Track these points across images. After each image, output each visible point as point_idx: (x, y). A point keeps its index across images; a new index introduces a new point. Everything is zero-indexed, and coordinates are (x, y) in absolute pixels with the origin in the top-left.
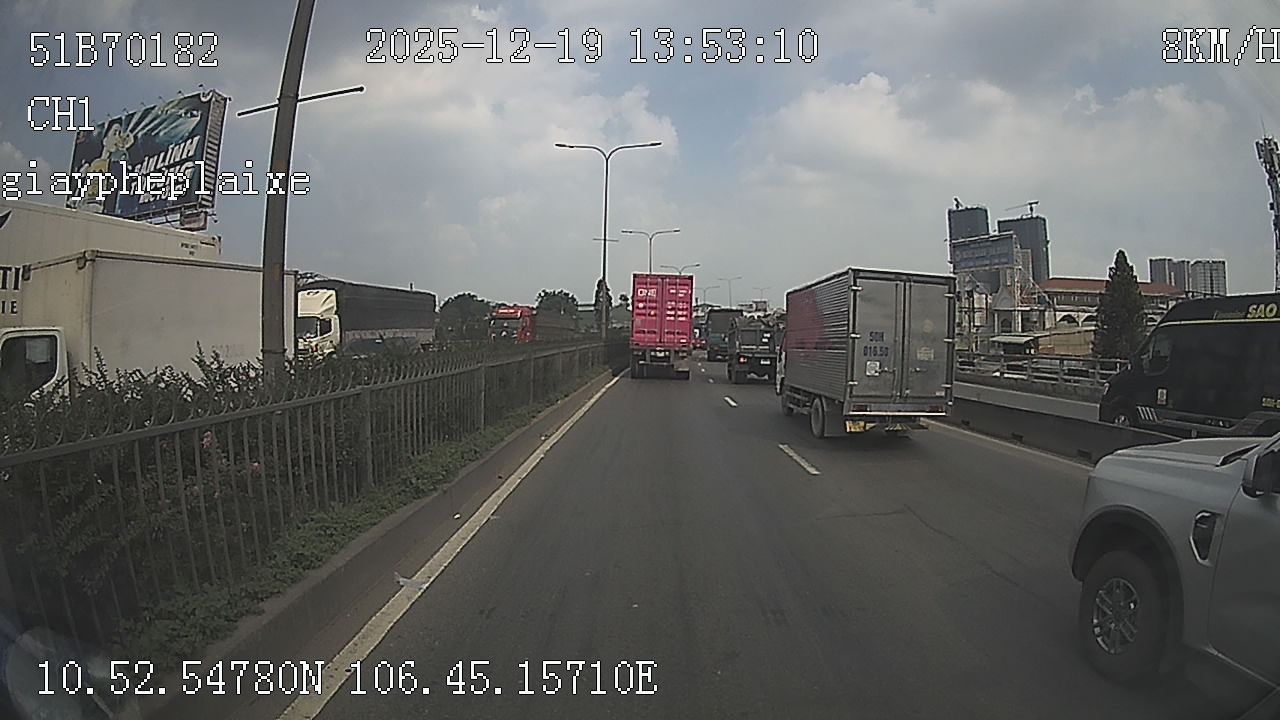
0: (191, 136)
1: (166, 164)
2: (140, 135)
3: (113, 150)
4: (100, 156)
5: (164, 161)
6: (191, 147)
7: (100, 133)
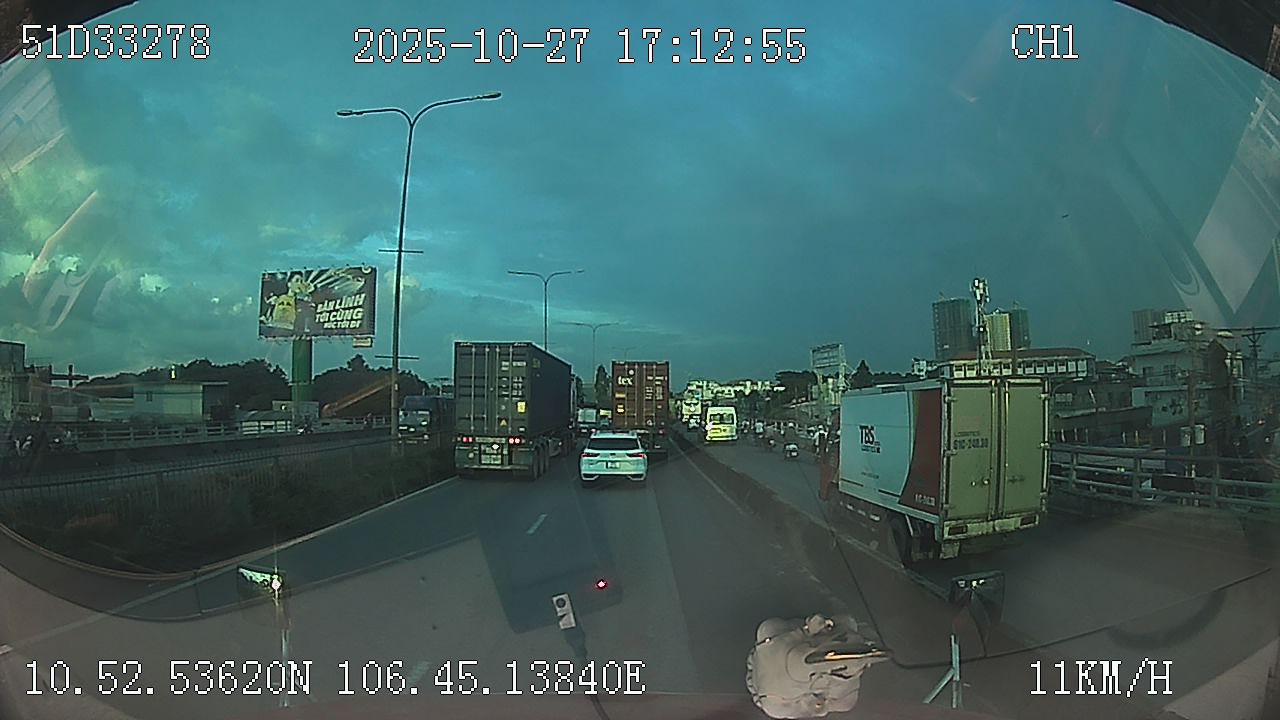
0: (359, 292)
1: (343, 306)
2: (319, 286)
3: (298, 291)
4: (286, 293)
5: (340, 304)
6: (360, 299)
7: (284, 279)
